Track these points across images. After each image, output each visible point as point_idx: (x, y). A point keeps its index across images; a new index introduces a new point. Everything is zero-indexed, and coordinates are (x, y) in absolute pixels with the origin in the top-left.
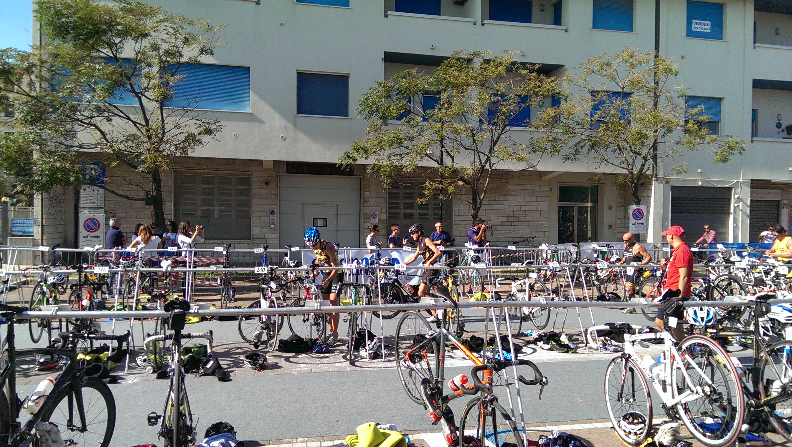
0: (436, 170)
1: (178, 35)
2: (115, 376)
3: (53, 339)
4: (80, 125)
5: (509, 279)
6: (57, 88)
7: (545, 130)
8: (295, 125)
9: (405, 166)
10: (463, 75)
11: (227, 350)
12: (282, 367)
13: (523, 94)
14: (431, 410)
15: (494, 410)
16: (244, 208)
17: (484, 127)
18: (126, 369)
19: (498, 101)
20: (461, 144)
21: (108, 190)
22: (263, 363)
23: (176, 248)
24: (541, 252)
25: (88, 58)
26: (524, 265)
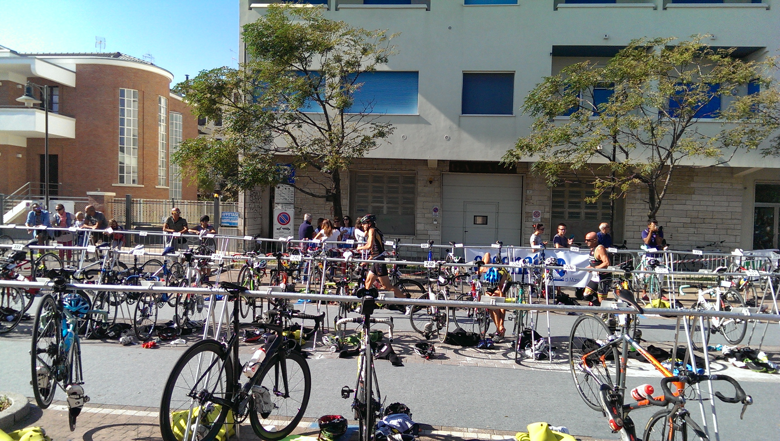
0: (607, 167)
1: (358, 47)
2: (305, 352)
3: (257, 316)
4: (276, 131)
5: (696, 287)
6: (258, 99)
7: (740, 121)
8: (459, 125)
9: (572, 164)
10: (642, 65)
11: (398, 337)
12: (448, 358)
13: (714, 82)
14: (611, 418)
15: (684, 425)
16: (409, 206)
17: (665, 119)
18: (314, 346)
19: (683, 91)
20: (638, 139)
21: (298, 189)
22: (432, 353)
23: (353, 241)
24: (733, 258)
25: (283, 72)
26: (715, 272)
